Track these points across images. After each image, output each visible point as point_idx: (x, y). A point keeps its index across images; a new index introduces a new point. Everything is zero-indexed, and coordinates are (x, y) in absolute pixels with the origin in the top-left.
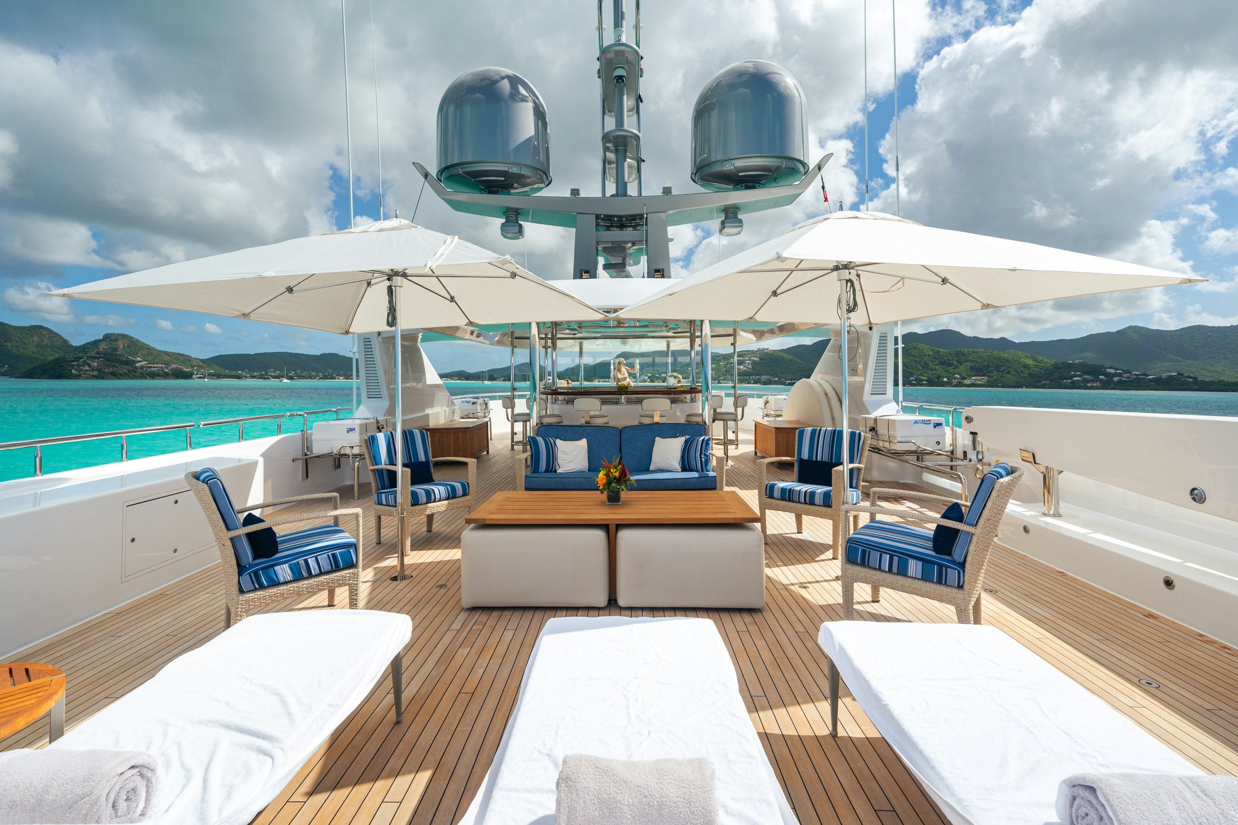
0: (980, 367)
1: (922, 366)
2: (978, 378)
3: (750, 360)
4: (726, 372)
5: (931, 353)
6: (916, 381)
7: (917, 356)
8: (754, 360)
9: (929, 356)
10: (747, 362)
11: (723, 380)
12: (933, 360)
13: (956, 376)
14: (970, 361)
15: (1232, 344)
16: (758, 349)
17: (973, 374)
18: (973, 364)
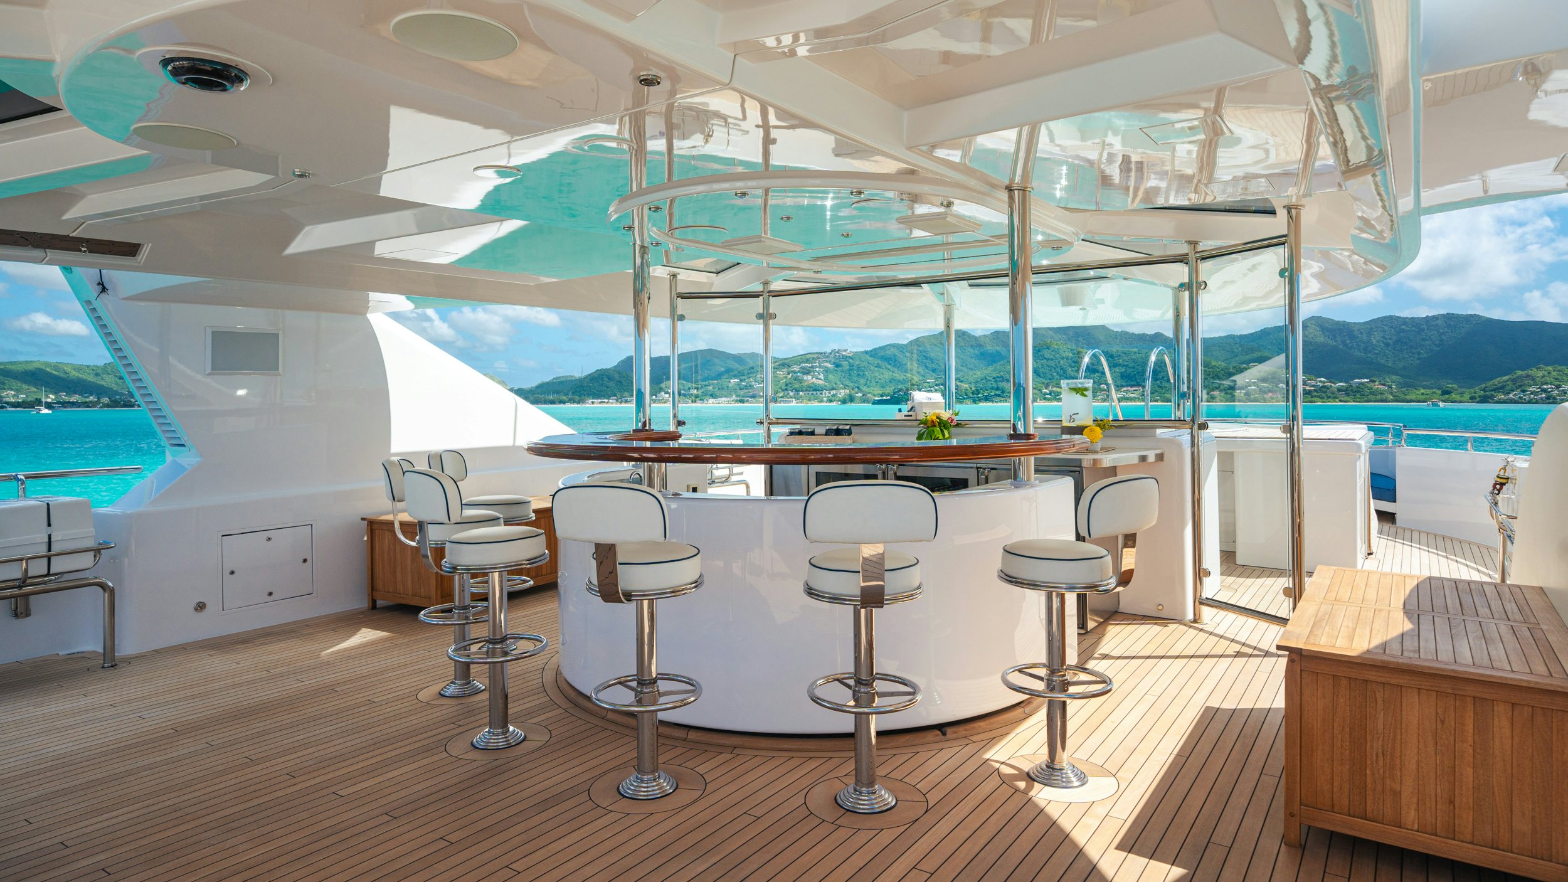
0: (1132, 374)
1: (1058, 373)
2: (1129, 388)
3: (820, 367)
4: (787, 385)
5: (1071, 355)
6: (1050, 394)
7: (1052, 359)
8: (826, 367)
9: (1067, 359)
10: (817, 369)
11: (781, 397)
12: (1073, 364)
13: (1102, 386)
14: (1120, 365)
15: (1427, 340)
16: (832, 351)
17: (1124, 384)
18: (1124, 370)
